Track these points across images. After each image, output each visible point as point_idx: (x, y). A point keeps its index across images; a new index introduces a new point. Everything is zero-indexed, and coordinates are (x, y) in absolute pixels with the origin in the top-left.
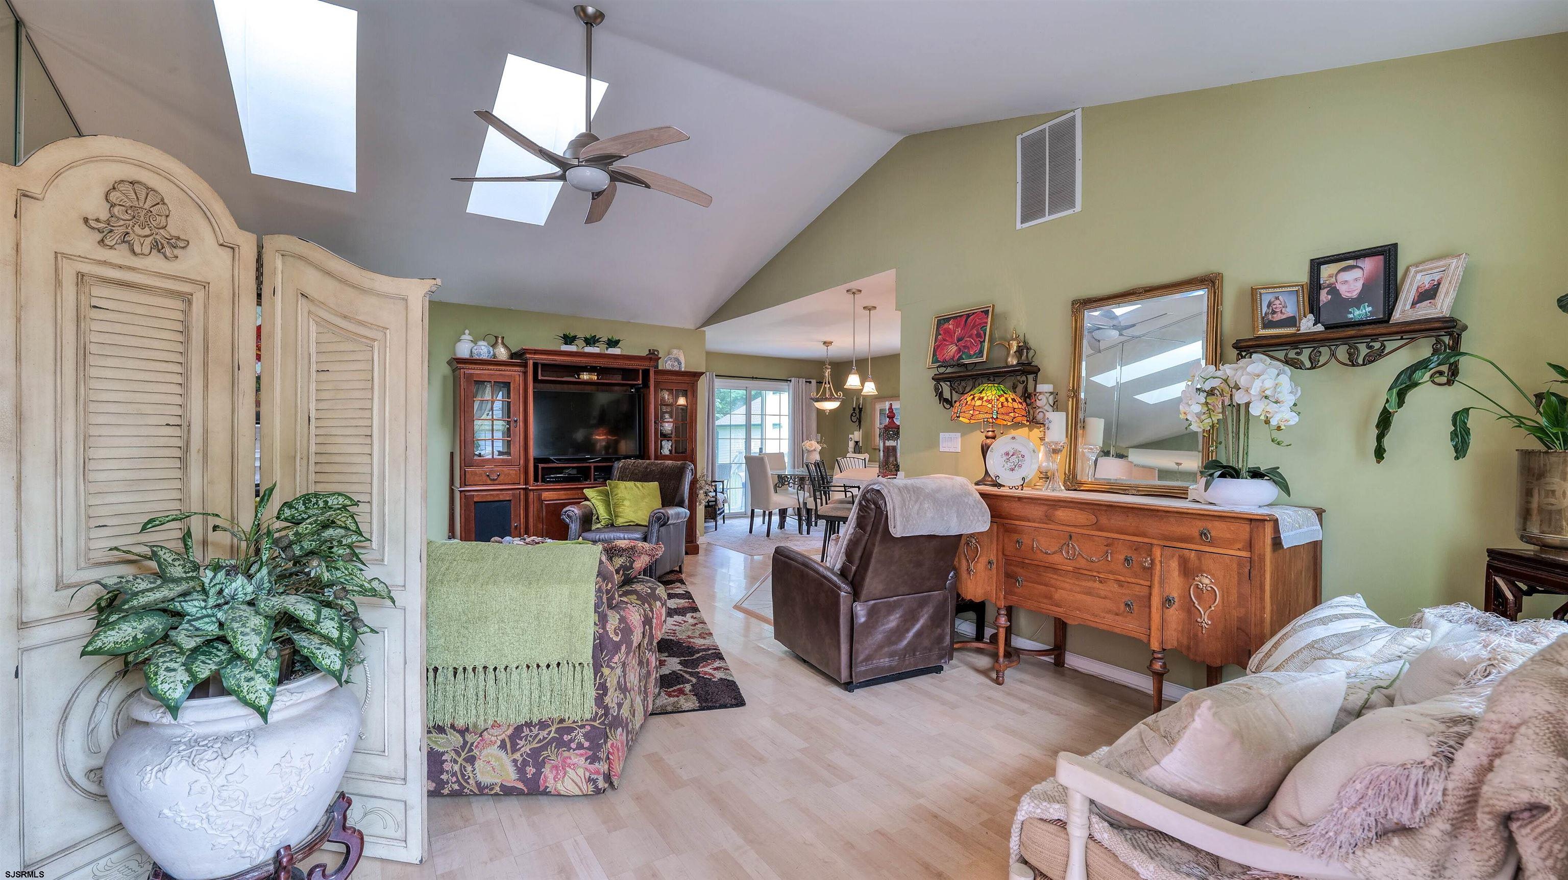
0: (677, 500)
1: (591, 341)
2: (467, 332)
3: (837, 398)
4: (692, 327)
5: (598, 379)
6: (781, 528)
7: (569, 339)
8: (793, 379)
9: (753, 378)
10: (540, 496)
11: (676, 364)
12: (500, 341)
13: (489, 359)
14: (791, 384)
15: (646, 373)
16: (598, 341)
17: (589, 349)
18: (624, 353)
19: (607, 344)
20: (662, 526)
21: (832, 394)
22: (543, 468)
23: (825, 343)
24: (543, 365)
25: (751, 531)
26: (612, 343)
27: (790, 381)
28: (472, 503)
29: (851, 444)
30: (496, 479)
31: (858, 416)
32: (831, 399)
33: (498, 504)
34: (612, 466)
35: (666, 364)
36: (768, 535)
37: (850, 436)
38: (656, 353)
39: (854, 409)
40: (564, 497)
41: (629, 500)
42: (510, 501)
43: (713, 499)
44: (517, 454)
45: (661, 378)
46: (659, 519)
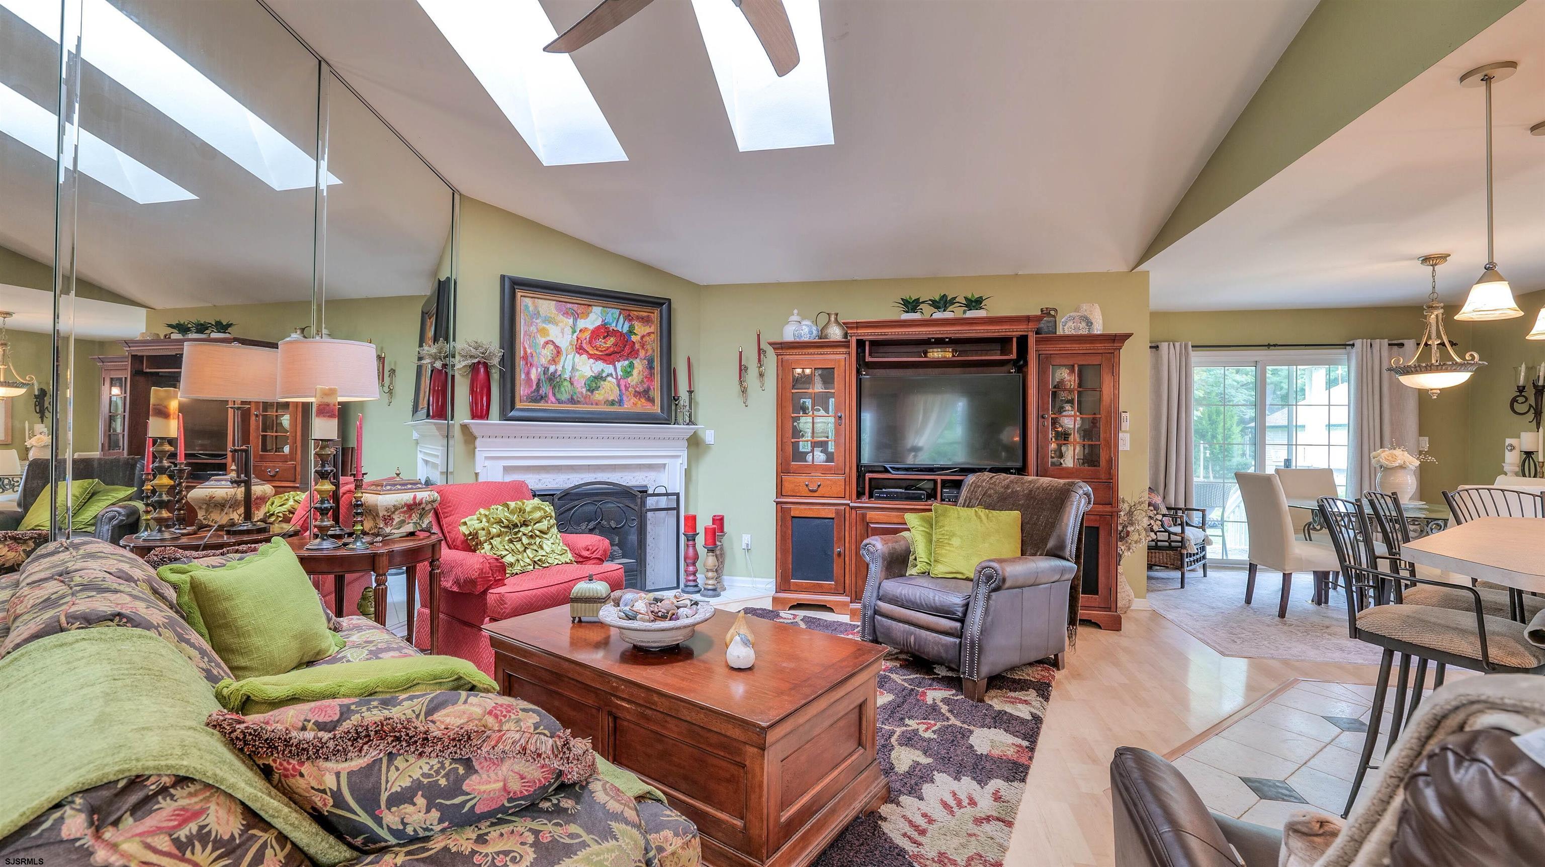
0: (1051, 544)
1: (942, 303)
2: (796, 311)
3: (1461, 365)
4: (1123, 268)
5: (954, 356)
6: (1319, 603)
7: (911, 305)
8: (1358, 343)
9: (1269, 346)
10: (864, 516)
11: (1083, 324)
12: (833, 319)
13: (811, 340)
14: (1354, 350)
15: (1023, 341)
16: (952, 301)
17: (938, 315)
18: (990, 315)
19: (967, 306)
20: (995, 590)
21: (1445, 356)
22: (870, 479)
23: (1426, 260)
24: (874, 343)
25: (1248, 600)
26: (974, 303)
27: (1353, 345)
28: (789, 518)
29: (1512, 459)
30: (815, 491)
31: (1532, 401)
32: (1444, 366)
33: (818, 521)
34: (961, 481)
35: (1066, 327)
36: (1282, 614)
37: (1508, 441)
38: (1052, 313)
39: (1521, 389)
40: (896, 521)
41: (961, 537)
42: (833, 519)
43: (1179, 538)
44: (842, 459)
45: (1049, 349)
46: (989, 578)
